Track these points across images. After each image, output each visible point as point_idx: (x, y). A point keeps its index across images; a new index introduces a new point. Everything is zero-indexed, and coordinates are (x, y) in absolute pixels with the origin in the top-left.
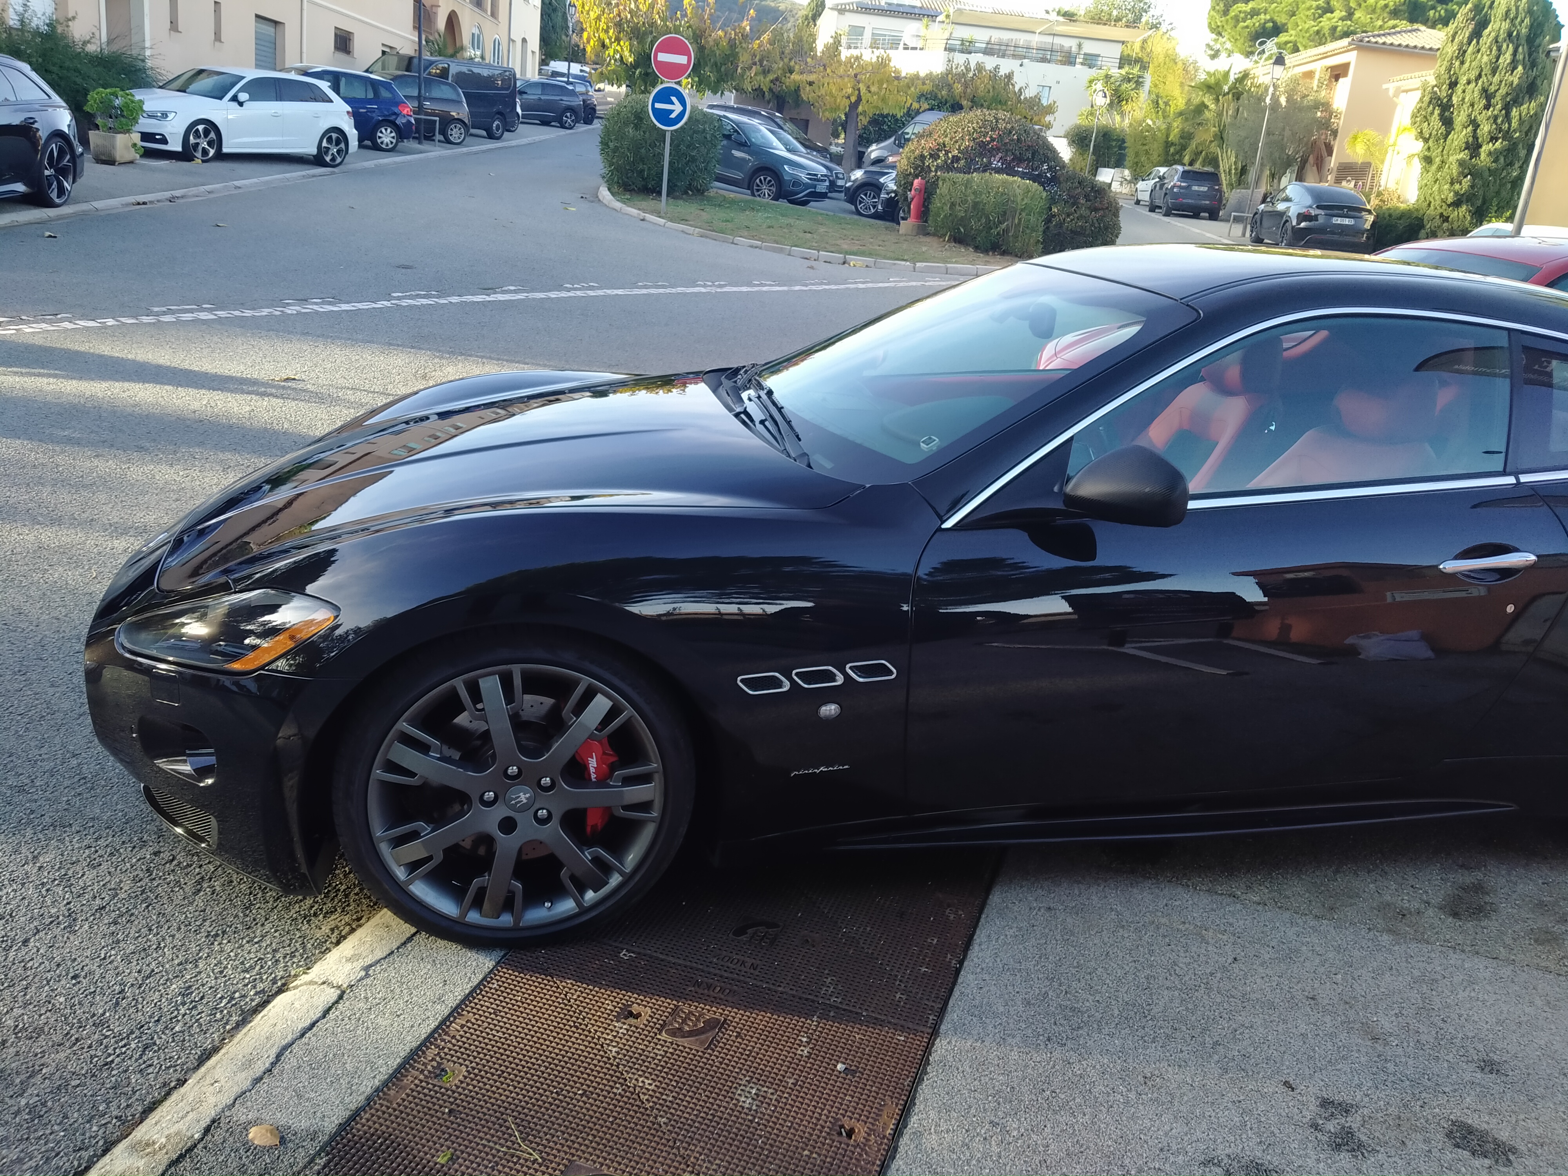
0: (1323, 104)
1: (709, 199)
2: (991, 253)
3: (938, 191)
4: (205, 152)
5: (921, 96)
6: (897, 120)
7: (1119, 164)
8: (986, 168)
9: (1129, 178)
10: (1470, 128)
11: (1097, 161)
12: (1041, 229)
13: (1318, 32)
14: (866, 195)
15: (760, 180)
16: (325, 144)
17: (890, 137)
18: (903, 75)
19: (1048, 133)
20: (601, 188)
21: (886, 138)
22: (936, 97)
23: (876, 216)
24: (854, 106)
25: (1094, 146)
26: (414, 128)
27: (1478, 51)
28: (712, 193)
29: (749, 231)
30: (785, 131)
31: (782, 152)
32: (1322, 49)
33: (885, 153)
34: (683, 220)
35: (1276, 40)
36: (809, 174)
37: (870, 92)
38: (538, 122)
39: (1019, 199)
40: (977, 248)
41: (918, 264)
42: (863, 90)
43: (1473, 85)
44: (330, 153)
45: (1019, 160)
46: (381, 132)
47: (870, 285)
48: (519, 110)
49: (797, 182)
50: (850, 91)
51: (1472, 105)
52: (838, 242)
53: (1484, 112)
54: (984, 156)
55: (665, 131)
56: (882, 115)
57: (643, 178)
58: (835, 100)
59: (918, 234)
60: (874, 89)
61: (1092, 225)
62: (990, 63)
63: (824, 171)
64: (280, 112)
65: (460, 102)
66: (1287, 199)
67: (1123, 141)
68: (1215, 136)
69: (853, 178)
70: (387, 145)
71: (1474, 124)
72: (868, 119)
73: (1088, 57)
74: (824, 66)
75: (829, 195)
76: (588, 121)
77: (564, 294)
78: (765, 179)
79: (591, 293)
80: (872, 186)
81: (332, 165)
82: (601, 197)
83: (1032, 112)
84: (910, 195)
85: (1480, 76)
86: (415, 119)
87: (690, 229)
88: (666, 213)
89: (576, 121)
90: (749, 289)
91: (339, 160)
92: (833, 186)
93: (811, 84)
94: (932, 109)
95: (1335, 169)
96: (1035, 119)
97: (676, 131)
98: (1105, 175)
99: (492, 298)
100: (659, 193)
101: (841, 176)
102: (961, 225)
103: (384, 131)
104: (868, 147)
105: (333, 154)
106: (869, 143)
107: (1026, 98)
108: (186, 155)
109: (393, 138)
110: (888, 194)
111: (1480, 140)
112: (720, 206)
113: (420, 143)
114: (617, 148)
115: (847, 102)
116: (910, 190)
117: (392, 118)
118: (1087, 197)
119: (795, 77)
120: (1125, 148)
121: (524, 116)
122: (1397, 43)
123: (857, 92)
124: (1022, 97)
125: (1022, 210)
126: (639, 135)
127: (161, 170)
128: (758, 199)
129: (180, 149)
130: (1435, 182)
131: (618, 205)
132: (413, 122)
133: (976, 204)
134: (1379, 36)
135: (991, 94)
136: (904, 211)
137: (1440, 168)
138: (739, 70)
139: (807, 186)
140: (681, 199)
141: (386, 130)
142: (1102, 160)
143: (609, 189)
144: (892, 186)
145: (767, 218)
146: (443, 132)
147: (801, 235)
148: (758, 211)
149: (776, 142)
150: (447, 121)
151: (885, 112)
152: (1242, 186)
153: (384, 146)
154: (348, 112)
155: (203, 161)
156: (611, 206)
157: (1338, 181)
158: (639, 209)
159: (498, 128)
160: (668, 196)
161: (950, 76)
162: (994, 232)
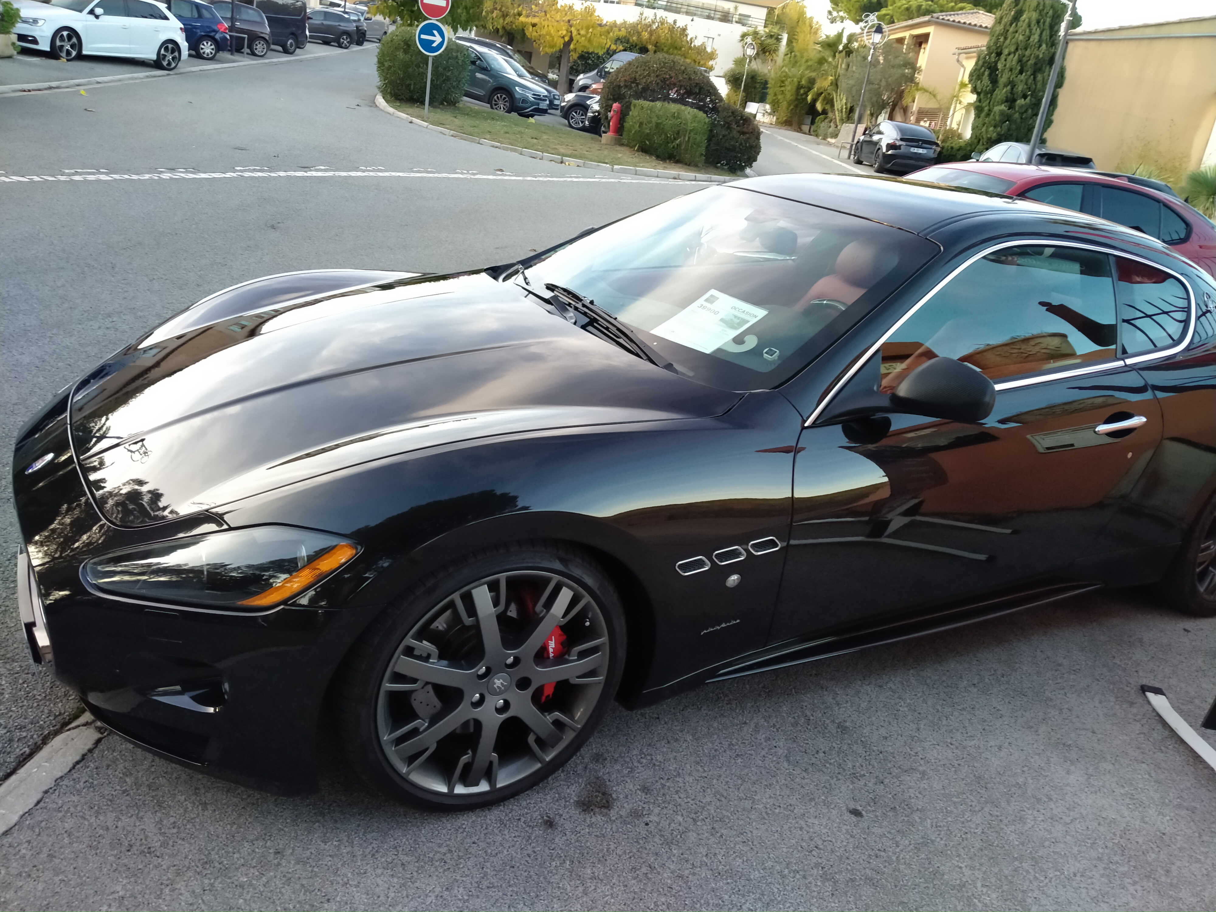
0: (909, 64)
1: (459, 109)
2: (668, 161)
3: (631, 113)
4: (68, 53)
5: (618, 40)
6: (599, 57)
7: (762, 99)
8: (666, 98)
9: (769, 111)
10: (1009, 87)
11: (746, 97)
12: (705, 145)
13: (907, 9)
14: (576, 113)
15: (498, 97)
16: (162, 52)
17: (594, 70)
18: (604, 22)
19: (711, 73)
20: (377, 97)
21: (591, 70)
22: (628, 40)
23: (584, 129)
24: (567, 44)
25: (745, 85)
26: (229, 43)
27: (1016, 32)
28: (460, 105)
29: (492, 135)
30: (515, 60)
31: (514, 77)
32: (910, 22)
33: (588, 82)
34: (441, 124)
35: (877, 13)
36: (534, 95)
37: (579, 34)
38: (321, 42)
39: (690, 121)
40: (658, 157)
41: (616, 167)
42: (575, 33)
43: (1012, 56)
44: (167, 59)
45: (689, 93)
46: (203, 45)
47: (581, 180)
48: (307, 33)
49: (525, 101)
50: (564, 32)
51: (1011, 70)
52: (557, 147)
53: (1019, 76)
54: (665, 89)
55: (429, 56)
56: (588, 53)
57: (409, 90)
58: (553, 39)
59: (615, 144)
60: (582, 32)
61: (741, 144)
62: (670, 17)
63: (546, 93)
64: (128, 25)
65: (264, 23)
66: (880, 133)
67: (766, 83)
68: (832, 84)
69: (566, 100)
70: (208, 55)
71: (1012, 84)
72: (578, 55)
73: (742, 17)
74: (545, 12)
75: (549, 111)
76: (360, 43)
77: (359, 174)
78: (501, 96)
79: (380, 174)
80: (581, 106)
81: (168, 68)
82: (377, 103)
83: (699, 57)
84: (610, 115)
85: (1017, 49)
86: (230, 36)
87: (447, 131)
88: (428, 118)
89: (351, 43)
90: (495, 177)
91: (173, 65)
92: (552, 105)
93: (534, 25)
94: (625, 50)
95: (916, 112)
96: (702, 62)
97: (435, 56)
98: (752, 108)
99: (309, 174)
100: (423, 103)
101: (557, 97)
102: (647, 139)
103: (205, 44)
104: (578, 75)
105: (169, 60)
106: (578, 73)
107: (695, 46)
108: (53, 54)
109: (213, 49)
110: (593, 113)
111: (1015, 96)
112: (468, 114)
113: (232, 54)
114: (390, 67)
115: (562, 41)
116: (610, 111)
117: (212, 34)
118: (737, 123)
119: (522, 19)
120: (767, 88)
121: (311, 37)
122: (962, 21)
123: (569, 34)
124: (692, 45)
125: (691, 131)
126: (407, 57)
127: (36, 65)
128: (496, 111)
129: (48, 49)
130: (984, 125)
131: (391, 110)
132: (228, 37)
133: (658, 125)
134: (950, 15)
135: (670, 41)
136: (604, 126)
137: (988, 115)
138: (484, 13)
139: (533, 104)
140: (439, 108)
141: (207, 43)
142: (750, 97)
143: (384, 98)
144: (596, 107)
145: (504, 126)
146: (250, 47)
147: (530, 140)
148: (497, 120)
149: (509, 69)
150: (254, 37)
151: (591, 50)
152: (850, 121)
153: (205, 56)
154: (181, 29)
155: (68, 60)
156: (386, 110)
157: (918, 121)
158: (408, 114)
159: (291, 45)
160: (429, 105)
161: (639, 26)
162: (671, 145)
